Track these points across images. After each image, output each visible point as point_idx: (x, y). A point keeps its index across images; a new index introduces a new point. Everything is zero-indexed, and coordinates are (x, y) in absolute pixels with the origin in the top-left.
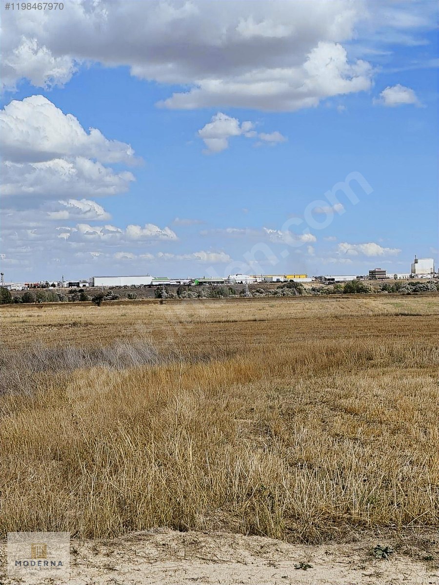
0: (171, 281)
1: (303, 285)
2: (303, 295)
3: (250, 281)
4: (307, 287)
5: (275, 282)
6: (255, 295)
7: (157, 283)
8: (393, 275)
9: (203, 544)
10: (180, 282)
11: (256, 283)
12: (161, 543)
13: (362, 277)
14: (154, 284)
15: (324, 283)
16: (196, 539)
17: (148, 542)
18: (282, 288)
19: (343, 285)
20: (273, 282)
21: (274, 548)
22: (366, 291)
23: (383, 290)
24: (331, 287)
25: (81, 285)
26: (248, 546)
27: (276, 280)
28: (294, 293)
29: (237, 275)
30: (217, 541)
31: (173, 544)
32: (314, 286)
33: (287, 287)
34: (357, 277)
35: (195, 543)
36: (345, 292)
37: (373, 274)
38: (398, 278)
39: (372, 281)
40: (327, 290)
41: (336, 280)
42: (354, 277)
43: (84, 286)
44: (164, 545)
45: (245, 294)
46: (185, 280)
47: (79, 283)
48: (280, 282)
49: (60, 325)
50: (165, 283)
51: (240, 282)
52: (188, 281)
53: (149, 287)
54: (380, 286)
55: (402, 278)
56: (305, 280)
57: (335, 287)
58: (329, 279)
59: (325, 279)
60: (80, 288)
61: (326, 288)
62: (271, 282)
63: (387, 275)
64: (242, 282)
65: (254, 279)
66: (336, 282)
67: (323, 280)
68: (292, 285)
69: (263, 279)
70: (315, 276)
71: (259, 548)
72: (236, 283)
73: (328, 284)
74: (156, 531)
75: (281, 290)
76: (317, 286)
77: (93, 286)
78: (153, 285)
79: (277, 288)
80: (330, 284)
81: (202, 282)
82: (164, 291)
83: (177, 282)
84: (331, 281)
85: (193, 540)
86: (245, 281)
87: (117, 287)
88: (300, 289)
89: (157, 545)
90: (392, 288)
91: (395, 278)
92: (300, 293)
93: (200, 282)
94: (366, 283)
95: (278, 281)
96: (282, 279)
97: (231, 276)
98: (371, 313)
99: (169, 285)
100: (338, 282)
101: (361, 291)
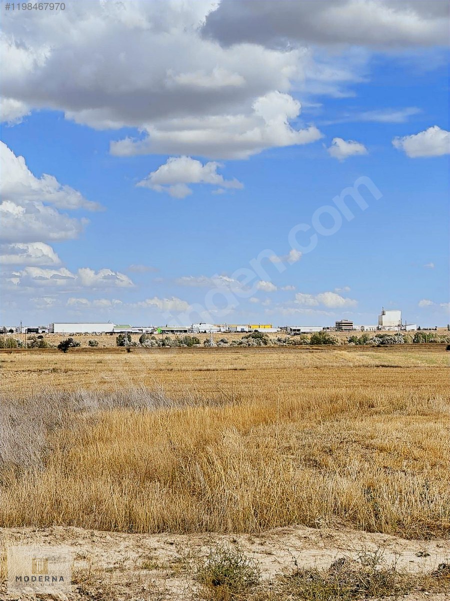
0: (133, 329)
1: (268, 335)
2: (268, 345)
3: (214, 330)
4: (271, 337)
5: (239, 332)
6: (220, 344)
7: (119, 331)
8: (360, 326)
9: (338, 538)
10: (142, 330)
11: (220, 332)
12: (303, 536)
13: (328, 328)
14: (115, 331)
15: (289, 334)
16: (330, 534)
17: (292, 536)
18: (247, 338)
19: (309, 336)
20: (237, 332)
21: (394, 542)
22: (333, 343)
23: (350, 341)
24: (297, 338)
25: (40, 331)
26: (373, 540)
27: (240, 330)
28: (260, 345)
29: (200, 324)
30: (348, 535)
31: (313, 537)
32: (279, 336)
33: (252, 338)
34: (323, 329)
35: (330, 537)
36: (312, 343)
37: (339, 326)
38: (365, 330)
39: (338, 333)
40: (293, 341)
41: (301, 331)
42: (320, 328)
43: (43, 332)
44: (305, 537)
45: (209, 343)
46: (148, 328)
47: (38, 329)
48: (244, 332)
49: (40, 371)
50: (127, 331)
51: (204, 331)
52: (151, 329)
53: (111, 335)
54: (347, 338)
55: (369, 330)
56: (270, 330)
57: (301, 338)
58: (294, 330)
59: (291, 330)
60: (39, 335)
61: (292, 339)
62: (235, 332)
63: (354, 327)
64: (205, 331)
65: (219, 328)
66: (302, 333)
67: (289, 331)
68: (257, 335)
69: (227, 329)
70: (280, 327)
71: (382, 542)
72: (200, 332)
73: (294, 335)
74: (295, 528)
75: (246, 340)
76: (284, 337)
77: (53, 332)
78: (115, 333)
79: (242, 339)
80: (295, 334)
81: (164, 331)
82: (126, 339)
83: (139, 330)
84: (297, 332)
85: (329, 534)
86: (208, 330)
87: (78, 333)
88: (265, 339)
89: (300, 538)
90: (359, 340)
91: (362, 330)
92: (266, 343)
93: (163, 331)
94: (332, 335)
95: (243, 331)
96: (247, 329)
97: (194, 325)
98: (351, 364)
99: (132, 333)
100: (304, 333)
101: (327, 342)
